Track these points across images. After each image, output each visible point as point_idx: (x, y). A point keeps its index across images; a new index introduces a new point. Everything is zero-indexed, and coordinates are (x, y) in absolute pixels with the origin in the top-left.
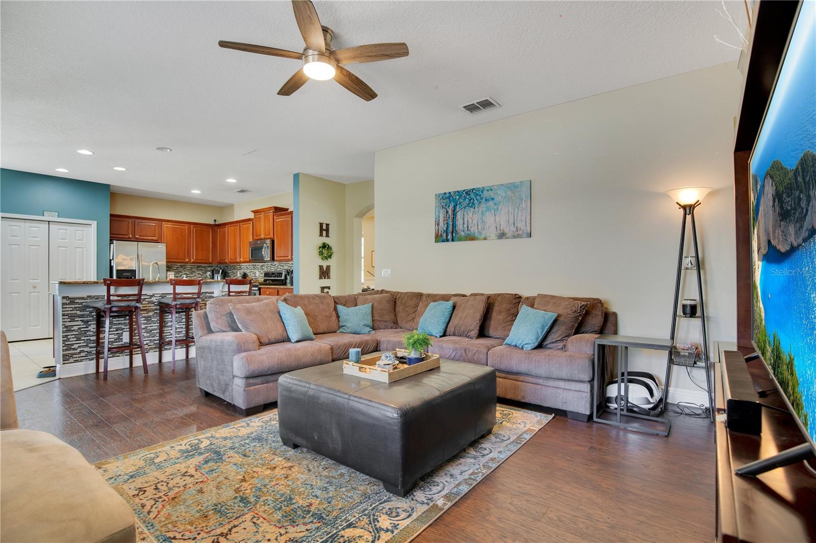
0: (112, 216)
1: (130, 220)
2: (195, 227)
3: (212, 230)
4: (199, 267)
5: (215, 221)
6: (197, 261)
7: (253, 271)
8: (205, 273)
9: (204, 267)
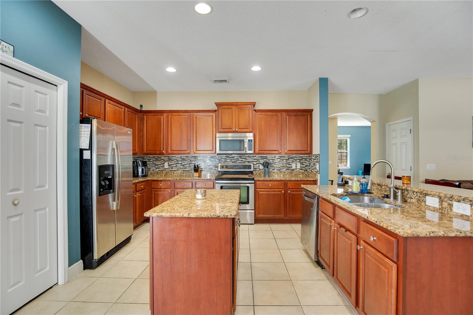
2: (128, 111)
3: (138, 116)
5: (141, 106)
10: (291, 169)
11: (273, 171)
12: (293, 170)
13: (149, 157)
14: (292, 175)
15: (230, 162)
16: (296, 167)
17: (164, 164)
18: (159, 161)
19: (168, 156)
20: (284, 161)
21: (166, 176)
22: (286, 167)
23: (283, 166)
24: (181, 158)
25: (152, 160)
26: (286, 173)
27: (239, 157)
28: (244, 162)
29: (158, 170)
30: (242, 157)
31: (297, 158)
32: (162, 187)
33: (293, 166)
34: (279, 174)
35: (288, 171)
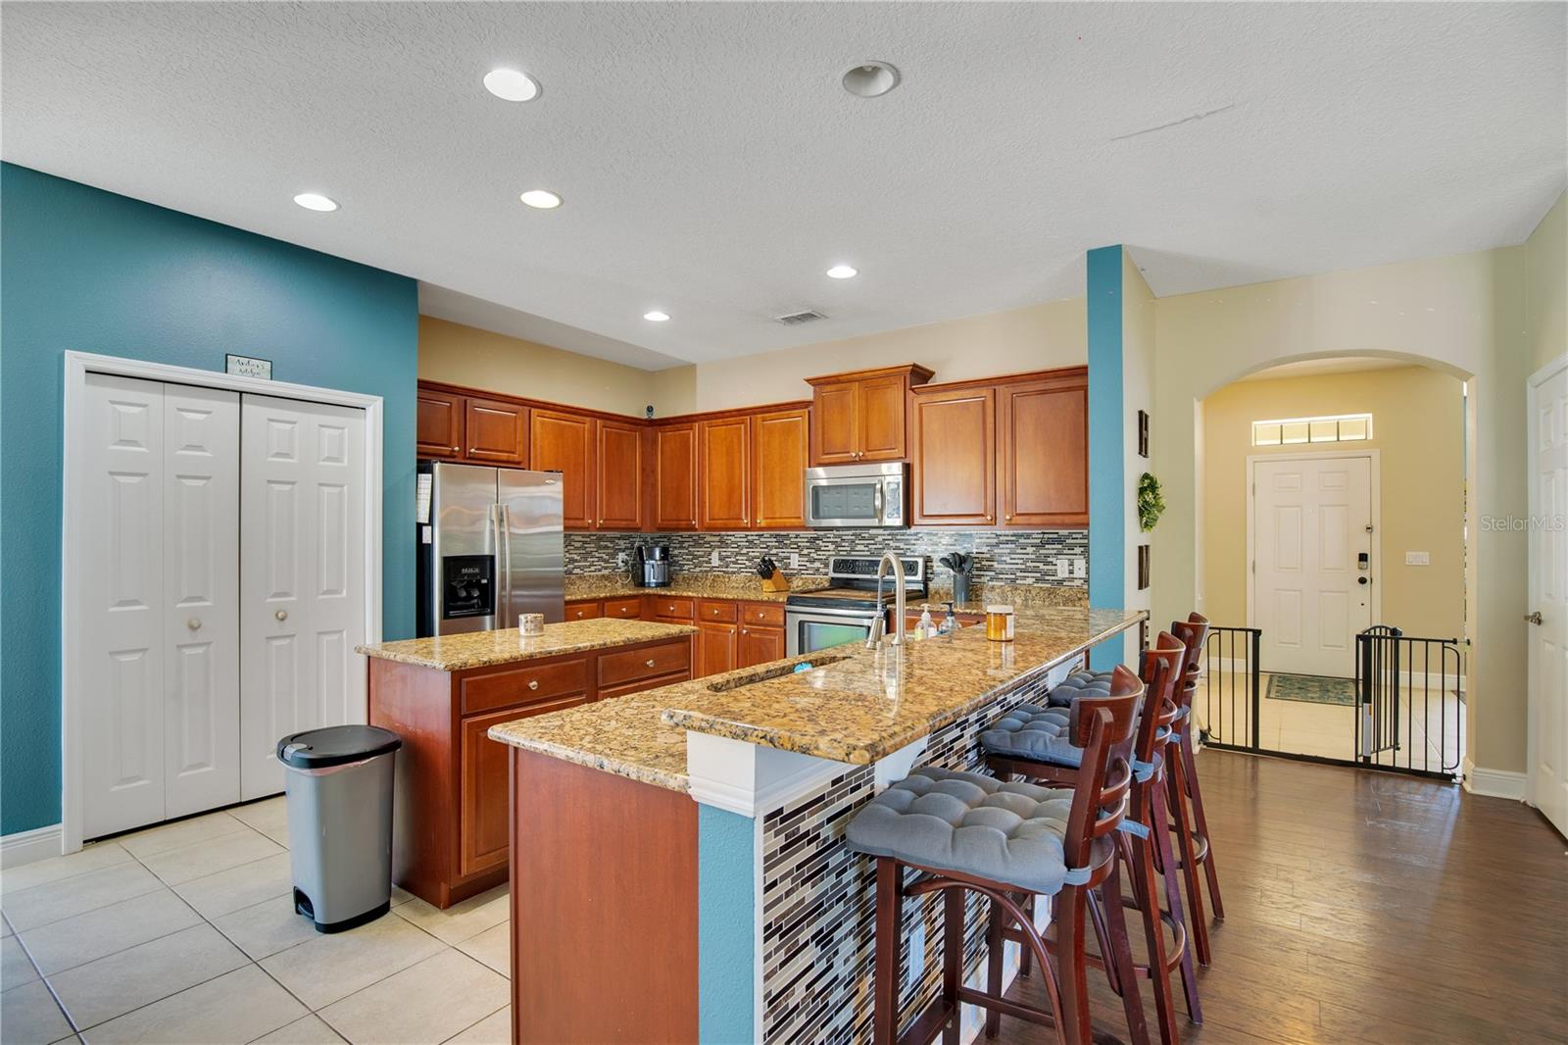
0: (423, 385)
1: (454, 399)
2: (604, 427)
3: (643, 439)
4: (600, 539)
5: (650, 409)
6: (610, 524)
7: (744, 551)
8: (613, 556)
9: (612, 540)
10: (1054, 578)
11: (990, 583)
12: (1060, 582)
13: (681, 536)
14: (1055, 601)
15: (866, 553)
16: (1071, 572)
17: (710, 554)
18: (701, 546)
19: (717, 533)
20: (1030, 550)
21: (714, 587)
22: (1036, 570)
23: (1024, 567)
24: (745, 540)
25: (686, 545)
26: (1034, 593)
27: (890, 537)
28: (902, 551)
29: (698, 569)
30: (898, 537)
31: (1073, 541)
32: (675, 615)
33: (1058, 567)
34: (1010, 594)
35: (1039, 585)
